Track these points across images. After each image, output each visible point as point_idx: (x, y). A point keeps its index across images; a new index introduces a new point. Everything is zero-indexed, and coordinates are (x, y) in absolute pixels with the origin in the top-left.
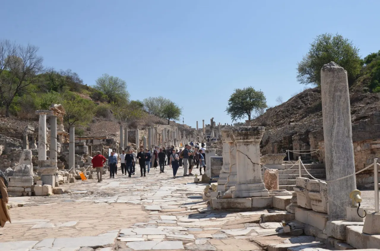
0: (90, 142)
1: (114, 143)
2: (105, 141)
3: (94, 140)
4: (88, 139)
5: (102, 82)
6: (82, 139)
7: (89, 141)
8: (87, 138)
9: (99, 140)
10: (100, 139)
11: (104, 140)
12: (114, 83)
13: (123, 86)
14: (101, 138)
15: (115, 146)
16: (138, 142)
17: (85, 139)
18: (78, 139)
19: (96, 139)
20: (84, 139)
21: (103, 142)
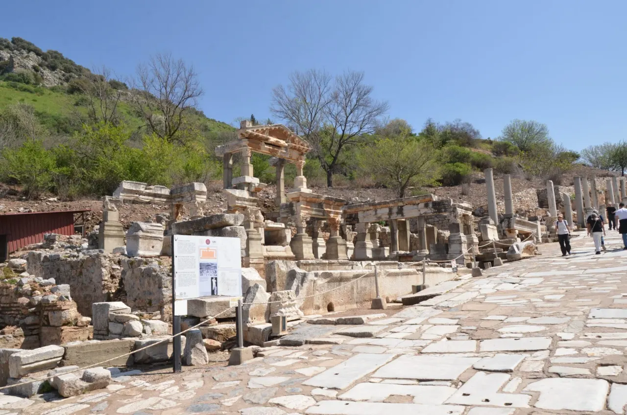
0: (398, 213)
1: (452, 209)
2: (431, 205)
3: (404, 208)
4: (391, 205)
5: (511, 132)
6: (378, 207)
7: (395, 210)
8: (388, 203)
9: (415, 206)
10: (418, 204)
11: (426, 206)
12: (529, 129)
13: (542, 131)
14: (419, 201)
15: (455, 217)
16: (553, 204)
17: (385, 206)
18: (371, 208)
19: (410, 204)
20: (382, 206)
21: (426, 210)
